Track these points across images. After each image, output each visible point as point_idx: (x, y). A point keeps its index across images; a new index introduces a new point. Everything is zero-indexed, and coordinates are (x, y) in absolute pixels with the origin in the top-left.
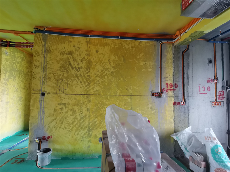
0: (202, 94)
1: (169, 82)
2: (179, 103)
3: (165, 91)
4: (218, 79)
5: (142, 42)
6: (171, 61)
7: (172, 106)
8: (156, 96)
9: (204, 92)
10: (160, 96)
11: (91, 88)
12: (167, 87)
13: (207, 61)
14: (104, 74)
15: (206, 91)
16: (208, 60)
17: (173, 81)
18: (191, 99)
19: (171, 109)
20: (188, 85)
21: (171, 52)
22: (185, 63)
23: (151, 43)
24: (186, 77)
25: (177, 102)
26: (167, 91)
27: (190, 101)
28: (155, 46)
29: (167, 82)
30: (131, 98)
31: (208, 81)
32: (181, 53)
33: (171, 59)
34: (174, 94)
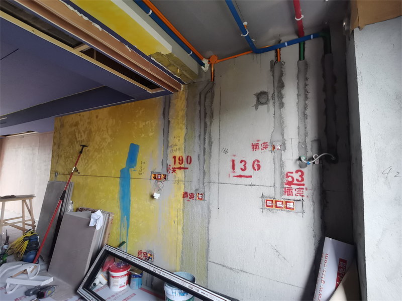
1: (178, 154)
2: (192, 196)
11: (89, 166)
12: (175, 163)
13: (254, 100)
14: (101, 148)
15: (249, 171)
16: (257, 96)
17: (185, 150)
19: (179, 207)
25: (190, 192)
29: (175, 154)
31: (255, 147)
33: (182, 110)
34: (185, 176)
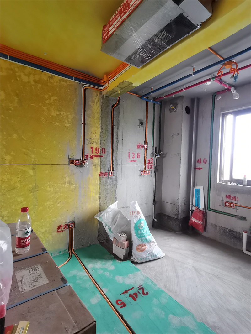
0: (131, 161)
1: (95, 146)
2: (106, 174)
3: (89, 158)
4: (148, 144)
5: (54, 77)
6: (98, 116)
7: (98, 177)
8: (76, 164)
9: (133, 160)
10: (82, 164)
12: (92, 152)
13: (138, 123)
15: (136, 159)
16: (140, 121)
17: (100, 143)
18: (119, 167)
19: (96, 183)
20: (117, 150)
21: (98, 104)
22: (114, 121)
23: (68, 83)
24: (116, 140)
25: (105, 172)
26: (92, 157)
27: (118, 171)
28: (75, 89)
29: (92, 145)
30: (33, 169)
31: (138, 146)
32: (111, 107)
33: (97, 113)
34: (101, 162)
